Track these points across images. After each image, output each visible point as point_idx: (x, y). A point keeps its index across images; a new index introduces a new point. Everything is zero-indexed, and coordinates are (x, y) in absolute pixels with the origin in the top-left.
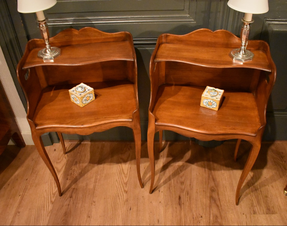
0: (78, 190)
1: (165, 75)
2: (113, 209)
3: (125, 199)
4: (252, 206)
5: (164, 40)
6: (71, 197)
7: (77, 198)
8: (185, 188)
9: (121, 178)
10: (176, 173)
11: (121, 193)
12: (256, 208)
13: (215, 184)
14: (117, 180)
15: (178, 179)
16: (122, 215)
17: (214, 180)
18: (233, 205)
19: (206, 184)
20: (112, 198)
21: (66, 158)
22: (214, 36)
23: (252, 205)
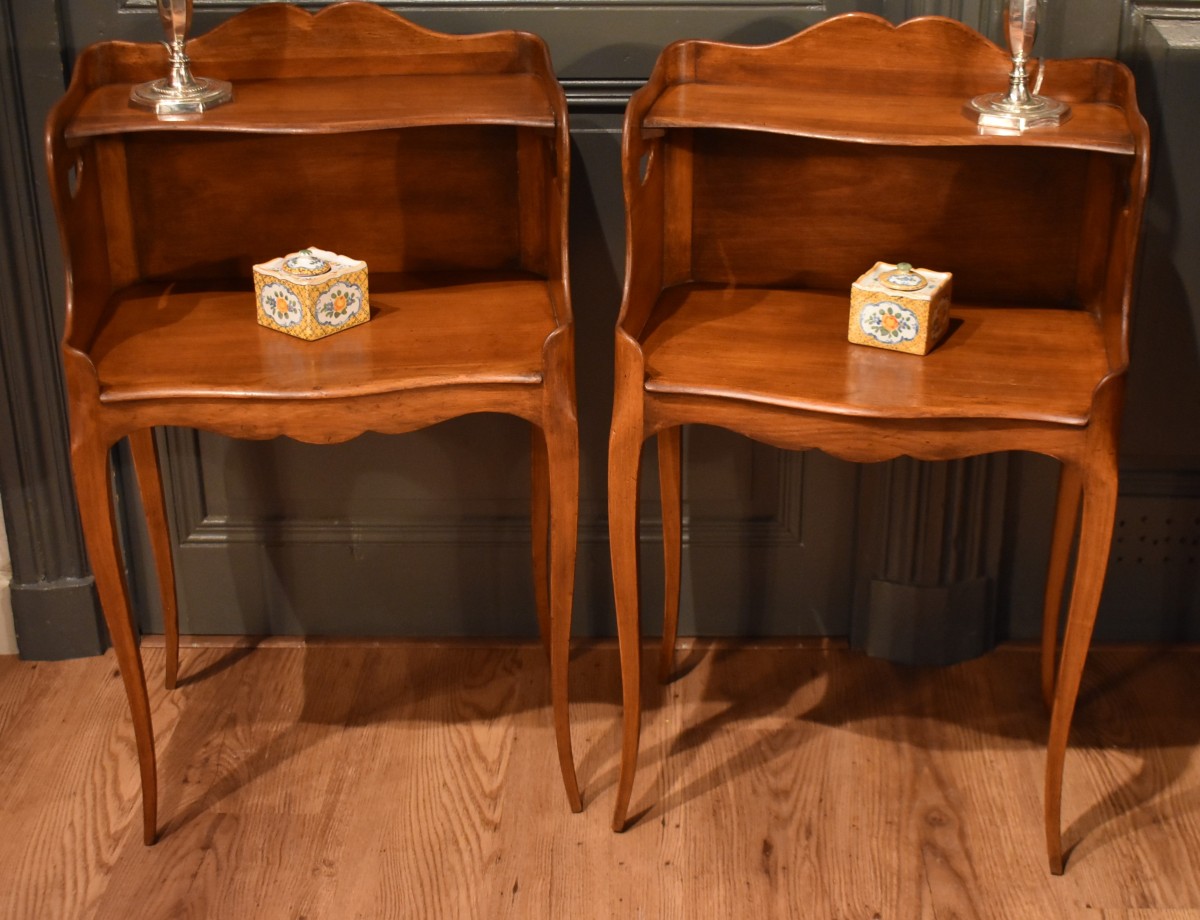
0: (242, 821)
1: (690, 236)
2: (427, 889)
3: (486, 853)
4: (1132, 878)
5: (684, 69)
6: (207, 846)
7: (240, 851)
8: (792, 814)
9: (469, 776)
10: (746, 760)
11: (469, 831)
12: (1154, 886)
13: (946, 798)
14: (445, 784)
15: (759, 779)
16: (475, 911)
17: (941, 782)
18: (1035, 876)
19: (901, 797)
20: (419, 850)
21: (176, 704)
22: (900, 45)
23: (1136, 875)
